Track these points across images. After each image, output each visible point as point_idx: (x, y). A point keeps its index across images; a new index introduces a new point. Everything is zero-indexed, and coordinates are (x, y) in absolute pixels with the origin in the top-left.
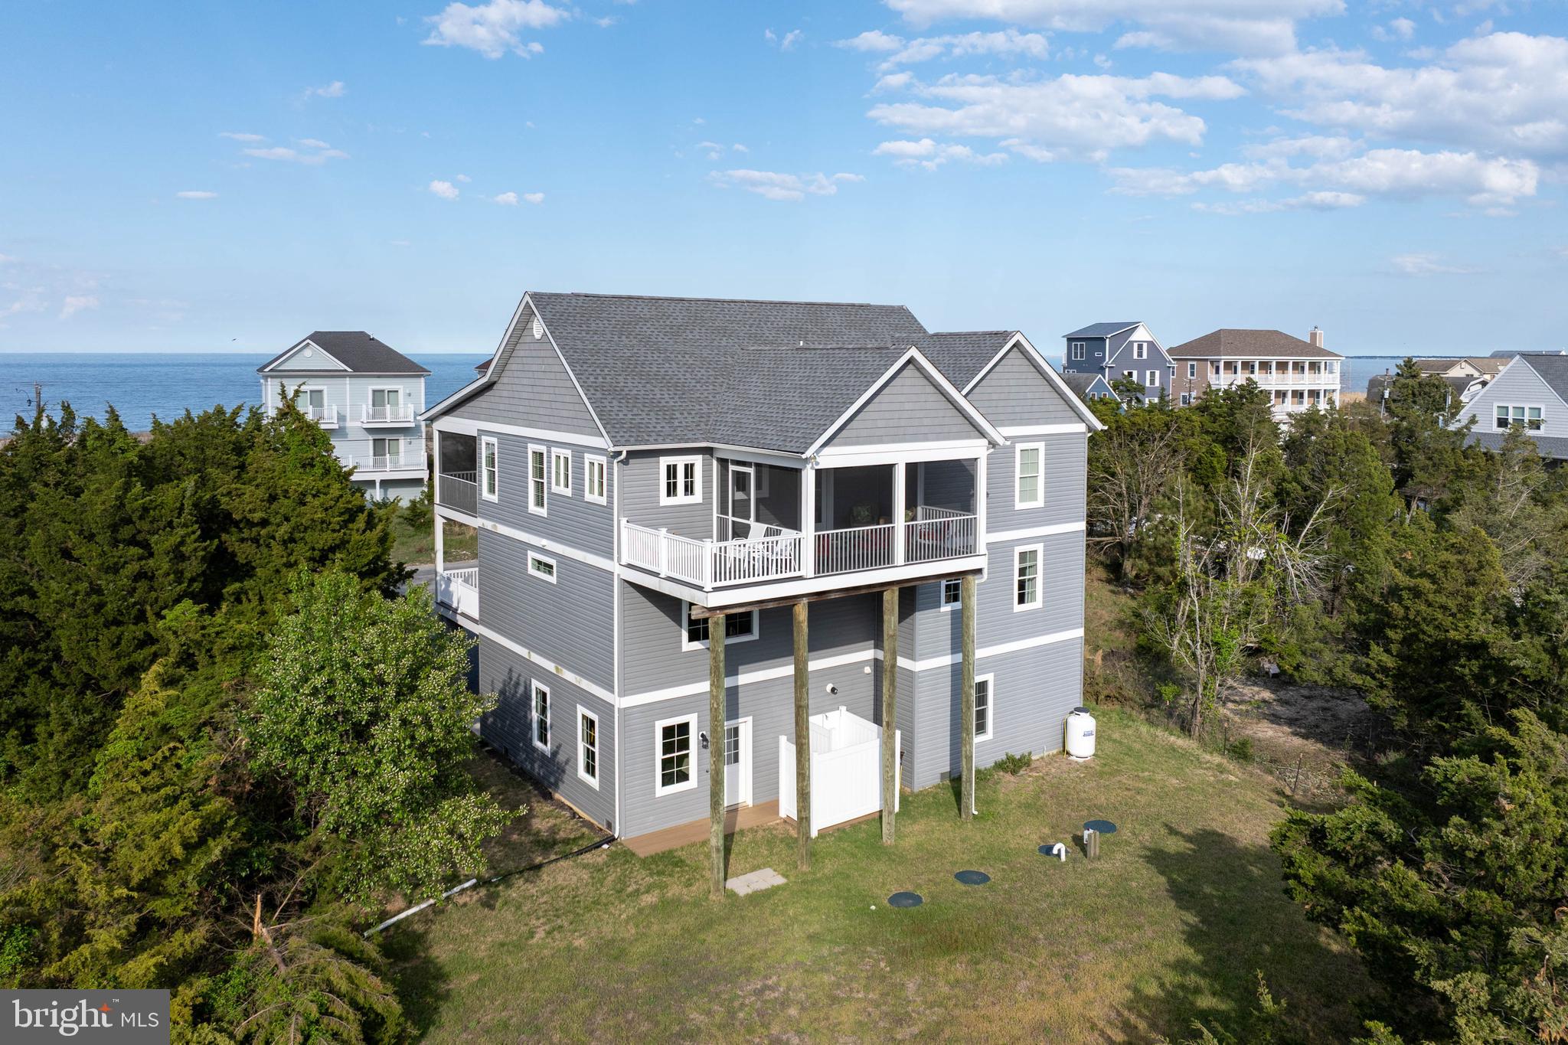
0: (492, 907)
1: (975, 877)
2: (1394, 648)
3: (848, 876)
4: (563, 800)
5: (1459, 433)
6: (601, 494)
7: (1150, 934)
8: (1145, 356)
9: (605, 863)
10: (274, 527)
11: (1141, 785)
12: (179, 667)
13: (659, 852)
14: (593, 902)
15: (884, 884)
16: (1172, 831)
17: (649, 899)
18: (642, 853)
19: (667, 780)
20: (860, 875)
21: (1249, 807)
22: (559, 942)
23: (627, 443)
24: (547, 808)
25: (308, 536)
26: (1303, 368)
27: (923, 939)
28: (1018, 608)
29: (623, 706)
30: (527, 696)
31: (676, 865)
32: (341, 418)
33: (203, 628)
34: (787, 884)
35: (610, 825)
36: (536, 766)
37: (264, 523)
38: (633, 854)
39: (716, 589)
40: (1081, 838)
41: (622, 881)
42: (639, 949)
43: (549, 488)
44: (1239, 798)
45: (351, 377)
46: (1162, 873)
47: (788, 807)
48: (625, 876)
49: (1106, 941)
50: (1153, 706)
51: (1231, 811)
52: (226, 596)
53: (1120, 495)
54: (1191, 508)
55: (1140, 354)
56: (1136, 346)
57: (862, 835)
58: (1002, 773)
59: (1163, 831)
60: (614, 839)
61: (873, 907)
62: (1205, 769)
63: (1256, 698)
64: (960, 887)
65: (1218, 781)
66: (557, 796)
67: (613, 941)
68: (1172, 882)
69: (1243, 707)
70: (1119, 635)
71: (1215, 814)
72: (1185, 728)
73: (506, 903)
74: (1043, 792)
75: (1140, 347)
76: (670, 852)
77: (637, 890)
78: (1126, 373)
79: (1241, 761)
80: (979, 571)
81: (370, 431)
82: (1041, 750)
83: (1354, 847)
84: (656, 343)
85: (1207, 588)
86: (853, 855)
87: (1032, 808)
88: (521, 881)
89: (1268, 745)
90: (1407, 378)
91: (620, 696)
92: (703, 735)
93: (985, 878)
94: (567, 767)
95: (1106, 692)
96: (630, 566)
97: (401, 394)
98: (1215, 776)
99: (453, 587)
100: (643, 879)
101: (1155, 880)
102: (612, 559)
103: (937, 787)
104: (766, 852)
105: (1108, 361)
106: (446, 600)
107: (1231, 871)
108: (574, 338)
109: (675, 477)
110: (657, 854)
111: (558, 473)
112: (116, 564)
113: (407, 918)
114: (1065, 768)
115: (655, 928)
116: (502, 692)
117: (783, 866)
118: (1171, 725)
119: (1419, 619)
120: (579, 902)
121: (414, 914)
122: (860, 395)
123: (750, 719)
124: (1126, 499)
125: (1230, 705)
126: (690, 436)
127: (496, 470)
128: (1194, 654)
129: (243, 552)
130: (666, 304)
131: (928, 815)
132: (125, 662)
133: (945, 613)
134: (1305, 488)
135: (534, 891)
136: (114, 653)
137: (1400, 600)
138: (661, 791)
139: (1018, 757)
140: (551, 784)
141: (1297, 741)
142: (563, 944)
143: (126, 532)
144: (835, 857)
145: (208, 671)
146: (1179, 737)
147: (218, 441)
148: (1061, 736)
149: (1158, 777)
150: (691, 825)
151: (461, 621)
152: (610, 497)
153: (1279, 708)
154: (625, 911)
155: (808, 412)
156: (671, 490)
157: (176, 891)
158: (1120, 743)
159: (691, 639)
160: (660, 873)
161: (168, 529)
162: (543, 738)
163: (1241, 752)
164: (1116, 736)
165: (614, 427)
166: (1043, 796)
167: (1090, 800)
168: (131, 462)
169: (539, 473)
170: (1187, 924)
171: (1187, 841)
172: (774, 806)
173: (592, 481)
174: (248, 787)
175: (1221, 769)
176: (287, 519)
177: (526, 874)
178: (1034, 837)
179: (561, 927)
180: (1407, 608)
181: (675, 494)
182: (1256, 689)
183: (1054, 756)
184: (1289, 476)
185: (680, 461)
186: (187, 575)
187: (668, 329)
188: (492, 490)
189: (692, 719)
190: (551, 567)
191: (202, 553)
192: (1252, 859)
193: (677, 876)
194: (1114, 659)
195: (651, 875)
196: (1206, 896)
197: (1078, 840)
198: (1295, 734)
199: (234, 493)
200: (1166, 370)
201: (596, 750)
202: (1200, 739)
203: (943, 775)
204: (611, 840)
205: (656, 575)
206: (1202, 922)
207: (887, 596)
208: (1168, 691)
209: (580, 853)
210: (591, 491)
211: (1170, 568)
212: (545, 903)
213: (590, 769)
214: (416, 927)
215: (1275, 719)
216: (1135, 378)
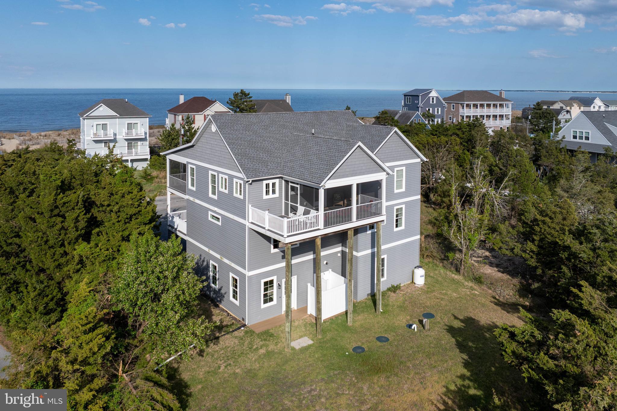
0: (202, 356)
1: (384, 339)
2: (536, 243)
3: (336, 340)
4: (223, 308)
5: (558, 142)
6: (241, 194)
7: (450, 364)
8: (435, 102)
9: (243, 336)
10: (112, 207)
11: (442, 297)
12: (78, 265)
13: (264, 330)
14: (241, 353)
15: (350, 343)
16: (456, 318)
17: (262, 351)
18: (257, 331)
19: (265, 302)
20: (341, 339)
21: (483, 305)
22: (230, 370)
23: (252, 177)
24: (218, 311)
25: (125, 209)
26: (497, 106)
27: (367, 368)
28: (396, 229)
29: (249, 275)
30: (208, 266)
31: (270, 336)
32: (115, 135)
33: (92, 254)
34: (313, 344)
35: (243, 319)
36: (212, 293)
37: (109, 205)
38: (254, 332)
39: (288, 236)
40: (422, 321)
41: (251, 343)
42: (261, 374)
43: (218, 189)
44: (480, 301)
45: (118, 118)
46: (453, 337)
47: (311, 310)
48: (252, 341)
49: (435, 367)
50: (444, 260)
51: (477, 308)
52: (93, 234)
53: (429, 169)
54: (457, 176)
55: (433, 102)
56: (431, 98)
57: (340, 321)
58: (390, 292)
59: (452, 318)
60: (246, 325)
61: (347, 353)
62: (466, 288)
63: (484, 255)
64: (379, 344)
65: (471, 294)
66: (221, 306)
67: (251, 370)
68: (457, 341)
69: (479, 259)
70: (430, 227)
71: (471, 310)
72: (458, 270)
73: (207, 354)
74: (406, 301)
75: (433, 99)
76: (268, 330)
77: (257, 347)
78: (427, 109)
79: (479, 284)
80: (383, 221)
81: (126, 140)
82: (404, 282)
83: (525, 341)
84: (259, 133)
85: (466, 217)
86: (337, 330)
87: (402, 308)
88: (212, 344)
89: (489, 277)
90: (537, 110)
91: (248, 271)
92: (278, 284)
93: (387, 340)
94: (225, 295)
95: (426, 254)
96: (252, 223)
97: (139, 125)
98: (470, 292)
99: (175, 220)
100: (259, 343)
101: (451, 340)
102: (245, 220)
103: (366, 299)
104: (304, 330)
105: (420, 105)
106: (172, 224)
107: (478, 336)
108: (229, 134)
109: (269, 188)
110: (263, 332)
111: (222, 184)
112: (53, 224)
113: (170, 362)
114: (413, 289)
115: (266, 364)
116: (197, 263)
117: (311, 336)
118: (453, 269)
119: (545, 233)
120: (236, 353)
121: (173, 360)
122: (341, 161)
123: (296, 277)
124: (431, 170)
125: (474, 259)
126: (274, 172)
127: (195, 178)
128: (461, 243)
129: (100, 216)
130: (262, 116)
131: (363, 312)
132: (57, 263)
133: (369, 234)
134: (501, 169)
135: (217, 349)
136: (53, 260)
137: (538, 225)
138: (263, 306)
139: (396, 286)
140: (218, 301)
141: (500, 275)
142: (232, 371)
143: (56, 212)
144: (330, 331)
145: (92, 268)
146: (456, 275)
147: (89, 172)
148: (412, 276)
149: (449, 293)
150: (274, 318)
151: (179, 234)
152: (245, 196)
153: (492, 259)
154: (253, 357)
155: (321, 166)
156: (267, 193)
157: (93, 363)
158: (434, 278)
159: (274, 248)
160: (265, 340)
161: (73, 210)
162: (214, 283)
163: (478, 280)
164: (432, 275)
165: (246, 170)
166: (406, 302)
167: (424, 304)
168: (58, 185)
169: (214, 182)
170: (464, 359)
171: (461, 322)
172: (305, 309)
173: (237, 189)
174: (112, 316)
175: (472, 289)
176: (117, 203)
177: (213, 341)
178: (404, 320)
179: (230, 364)
180: (541, 228)
181: (269, 195)
182: (483, 251)
183: (409, 284)
184: (494, 164)
185: (271, 182)
186: (80, 228)
187: (263, 127)
188: (193, 185)
189: (275, 278)
190: (219, 219)
191: (86, 219)
192: (486, 330)
193: (272, 341)
194: (429, 239)
195: (262, 340)
196: (470, 347)
197: (421, 322)
198: (499, 271)
199: (97, 194)
200: (443, 108)
201: (238, 290)
202: (464, 275)
203: (368, 295)
204: (244, 326)
205: (264, 228)
206: (469, 358)
207: (349, 232)
208: (451, 255)
209: (233, 331)
210: (237, 193)
211: (448, 199)
212: (223, 354)
213: (235, 297)
214: (174, 365)
215: (491, 264)
216: (431, 111)
